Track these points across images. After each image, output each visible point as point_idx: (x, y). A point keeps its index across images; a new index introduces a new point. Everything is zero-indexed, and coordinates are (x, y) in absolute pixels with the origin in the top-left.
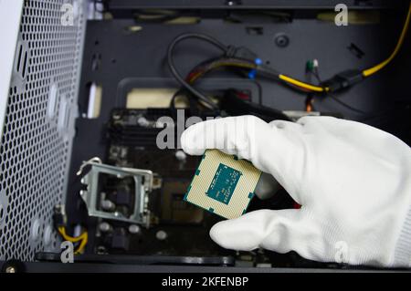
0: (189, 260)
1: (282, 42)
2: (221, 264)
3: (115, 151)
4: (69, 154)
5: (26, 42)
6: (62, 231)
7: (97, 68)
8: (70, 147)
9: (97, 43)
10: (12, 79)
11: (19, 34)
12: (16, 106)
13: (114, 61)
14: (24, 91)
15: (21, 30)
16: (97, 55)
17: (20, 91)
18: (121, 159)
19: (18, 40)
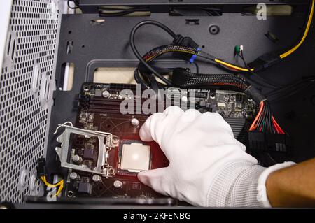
0: (141, 201)
1: (214, 30)
2: (166, 204)
3: (84, 116)
4: (49, 119)
5: (14, 32)
6: (44, 179)
7: (70, 52)
8: (49, 113)
9: (70, 32)
10: (4, 61)
11: (9, 26)
12: (7, 82)
13: (83, 46)
14: (13, 70)
15: (10, 23)
16: (70, 42)
17: (11, 70)
18: (89, 122)
19: (8, 30)
